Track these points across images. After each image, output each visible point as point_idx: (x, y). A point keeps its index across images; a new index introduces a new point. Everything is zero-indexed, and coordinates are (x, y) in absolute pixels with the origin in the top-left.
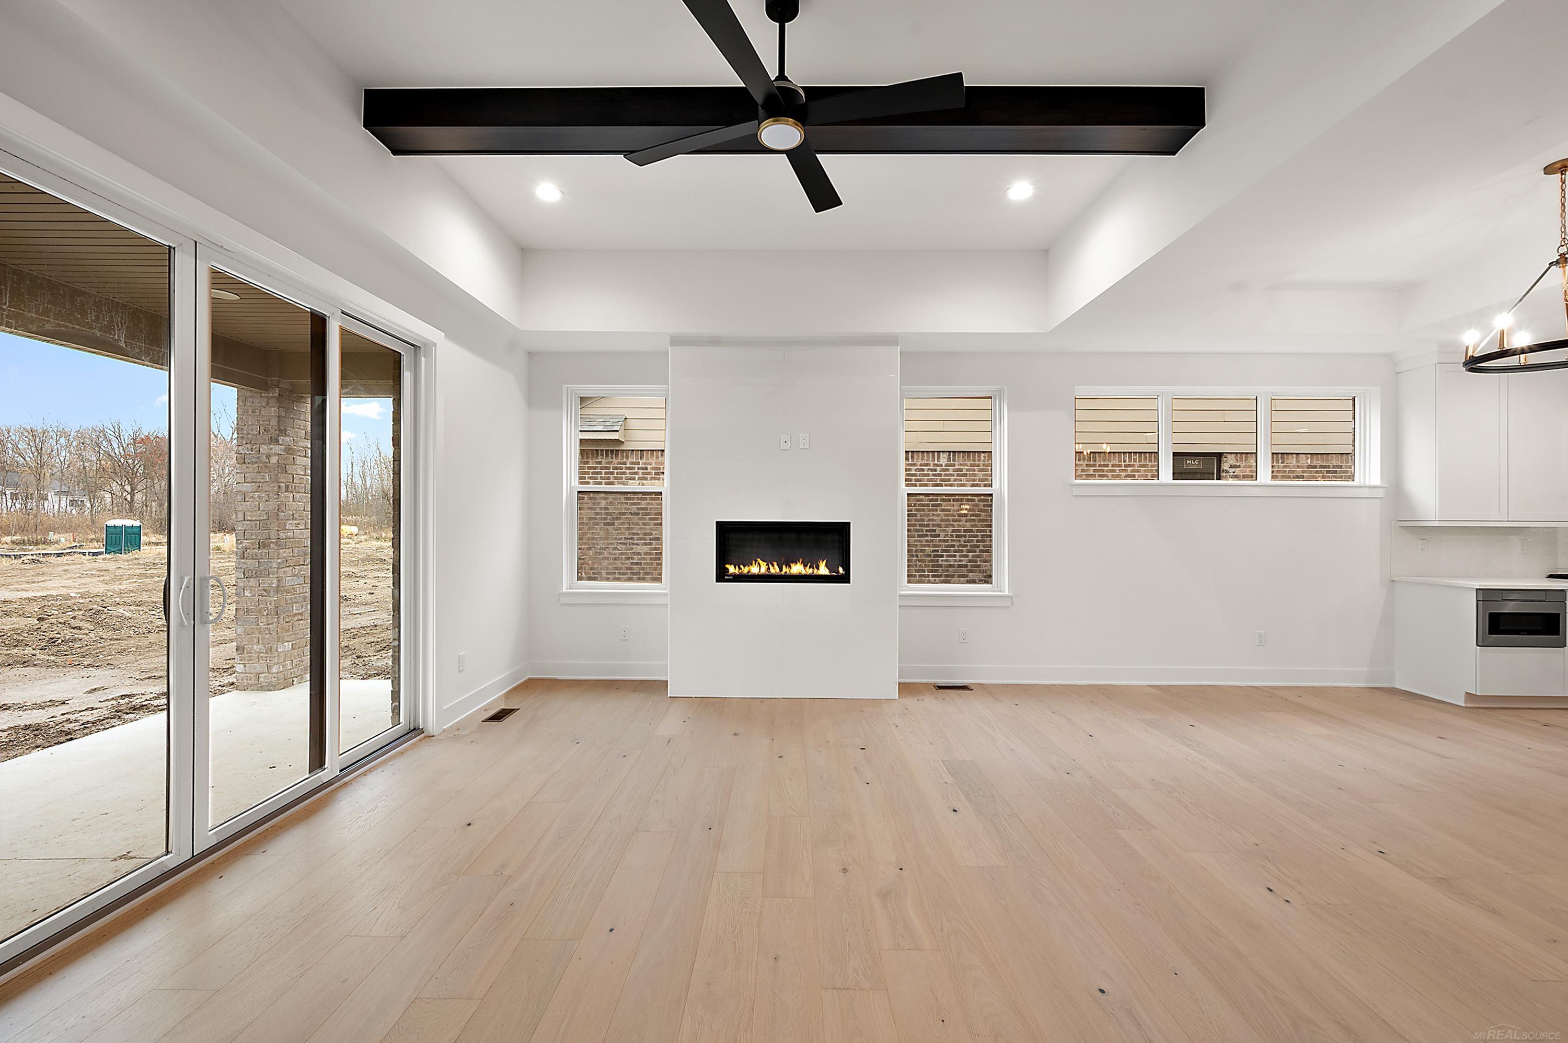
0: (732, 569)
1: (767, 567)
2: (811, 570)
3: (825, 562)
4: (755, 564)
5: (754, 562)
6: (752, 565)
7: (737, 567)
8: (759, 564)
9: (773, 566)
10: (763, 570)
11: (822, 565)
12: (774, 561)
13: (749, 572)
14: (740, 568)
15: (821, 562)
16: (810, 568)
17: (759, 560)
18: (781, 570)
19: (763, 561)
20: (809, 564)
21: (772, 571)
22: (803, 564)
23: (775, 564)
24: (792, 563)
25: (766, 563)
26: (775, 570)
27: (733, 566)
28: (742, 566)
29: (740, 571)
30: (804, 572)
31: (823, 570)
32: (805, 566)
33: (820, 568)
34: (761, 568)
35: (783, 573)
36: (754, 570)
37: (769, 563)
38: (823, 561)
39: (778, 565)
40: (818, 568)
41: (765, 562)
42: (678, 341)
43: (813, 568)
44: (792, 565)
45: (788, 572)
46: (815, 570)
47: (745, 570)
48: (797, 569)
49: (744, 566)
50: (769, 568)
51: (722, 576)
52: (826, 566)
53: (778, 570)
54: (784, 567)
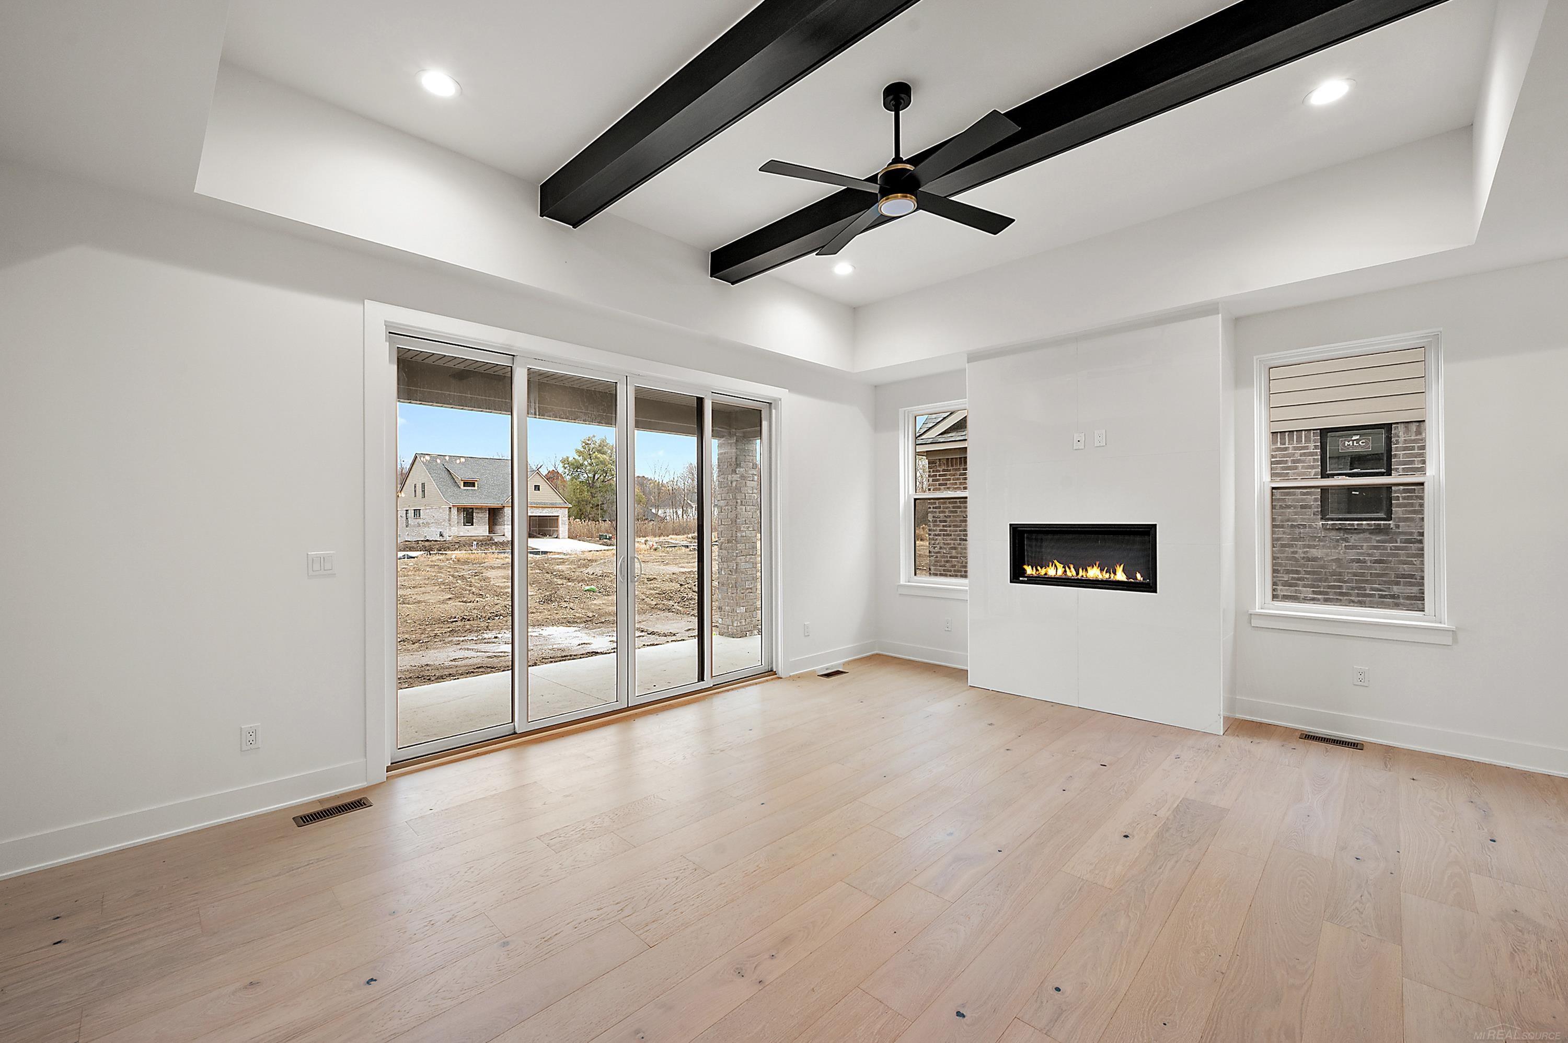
0: (1029, 570)
1: (1064, 569)
2: (1108, 574)
3: (1122, 566)
4: (1052, 566)
6: (1049, 566)
7: (1034, 568)
8: (1056, 566)
9: (1070, 568)
10: (1060, 572)
11: (1119, 570)
12: (1071, 564)
13: (1046, 574)
14: (1037, 570)
15: (1118, 566)
16: (1106, 572)
17: (1055, 561)
18: (1078, 574)
19: (1060, 563)
20: (1106, 568)
21: (1069, 574)
22: (1099, 568)
23: (1072, 566)
24: (1089, 566)
25: (1062, 566)
26: (1071, 573)
27: (1030, 566)
28: (1039, 568)
29: (1037, 573)
30: (1100, 577)
31: (1120, 576)
32: (1102, 570)
33: (1117, 573)
34: (1058, 571)
35: (1079, 577)
36: (1051, 572)
37: (1066, 565)
38: (1120, 566)
39: (1074, 568)
40: (1115, 573)
41: (1062, 564)
43: (1110, 573)
44: (1089, 569)
45: (1085, 576)
46: (1112, 575)
47: (1042, 572)
48: (1094, 573)
49: (1041, 568)
50: (1065, 571)
51: (1017, 577)
52: (1124, 570)
53: (1074, 573)
54: (1081, 570)
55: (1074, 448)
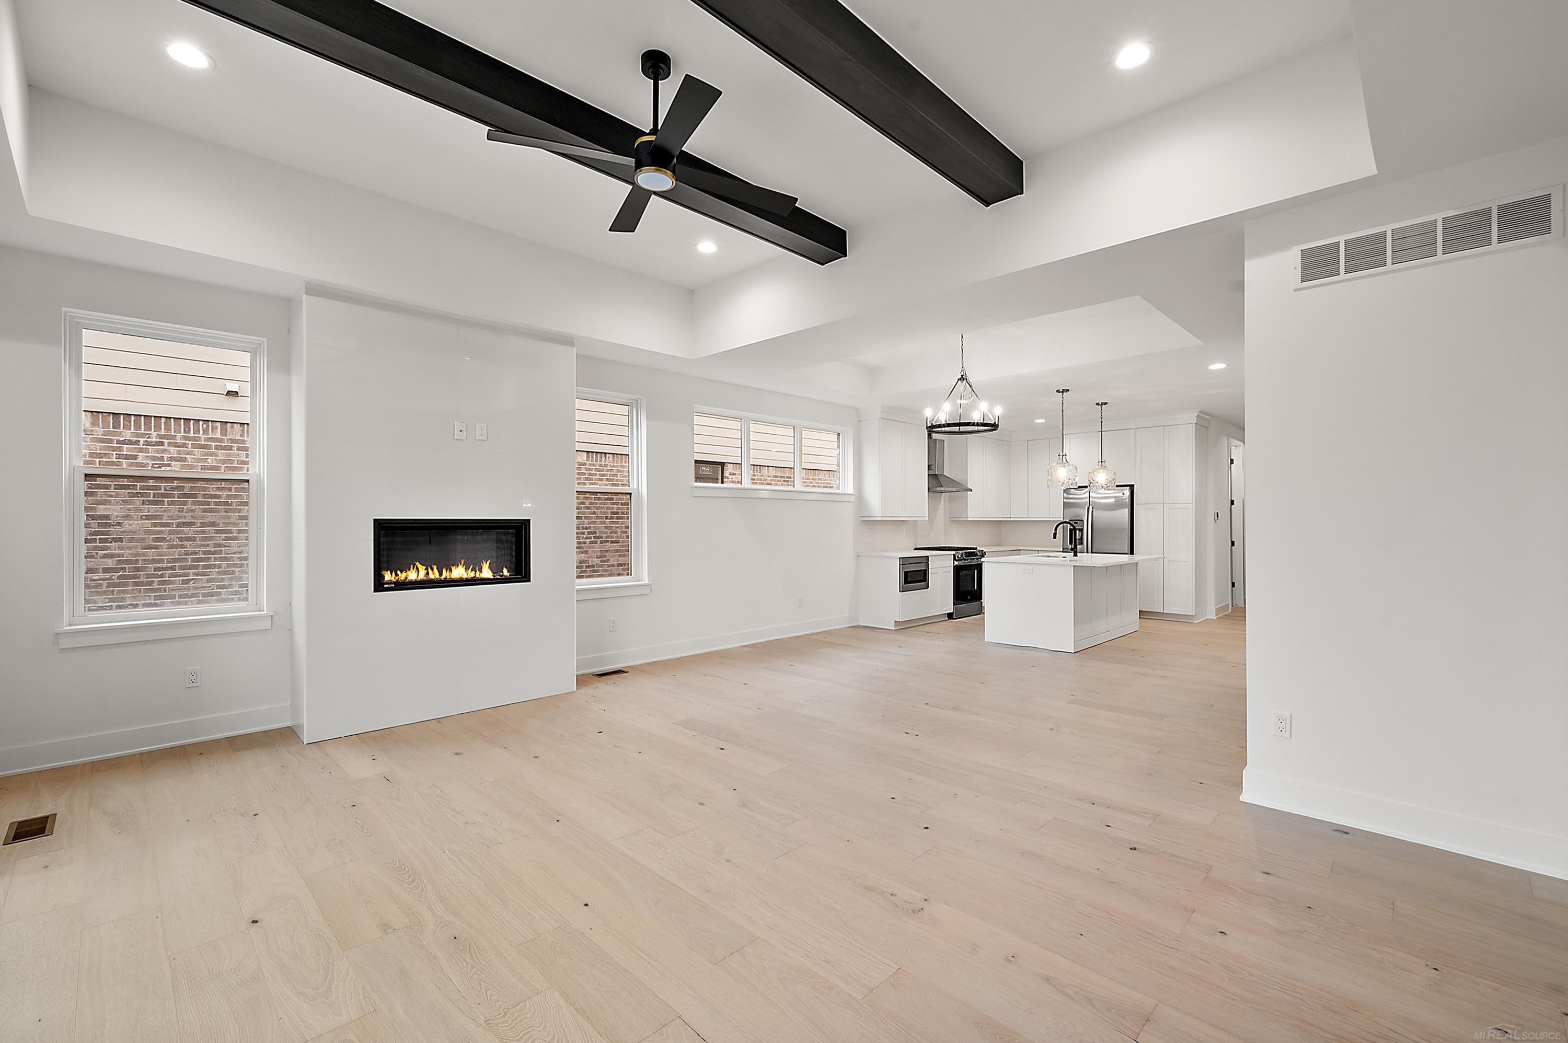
0: (388, 576)
1: (426, 571)
2: (473, 572)
3: (488, 562)
4: (413, 569)
5: (412, 567)
6: (409, 570)
7: (393, 574)
8: (417, 568)
9: (432, 570)
10: (422, 576)
11: (486, 567)
12: (434, 565)
13: (406, 578)
14: (397, 575)
15: (484, 563)
16: (472, 571)
17: (418, 564)
18: (441, 574)
19: (423, 565)
20: (472, 566)
21: (431, 576)
22: (464, 567)
23: (435, 568)
24: (453, 566)
25: (424, 567)
26: (434, 575)
27: (389, 572)
28: (399, 572)
29: (397, 578)
30: (465, 576)
31: (487, 573)
32: (467, 569)
33: (483, 570)
34: (420, 573)
35: (442, 578)
36: (412, 575)
37: (428, 566)
38: (486, 562)
39: (437, 569)
40: (481, 571)
41: (425, 566)
42: (315, 290)
43: (476, 571)
44: (453, 568)
45: (448, 577)
46: (478, 573)
47: (402, 576)
48: (459, 572)
49: (401, 572)
50: (428, 573)
51: (379, 586)
52: (490, 567)
53: (437, 575)
54: (444, 571)
55: (455, 438)
